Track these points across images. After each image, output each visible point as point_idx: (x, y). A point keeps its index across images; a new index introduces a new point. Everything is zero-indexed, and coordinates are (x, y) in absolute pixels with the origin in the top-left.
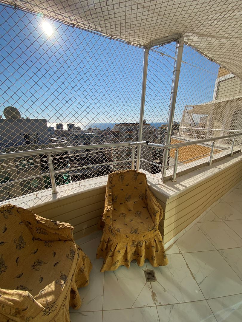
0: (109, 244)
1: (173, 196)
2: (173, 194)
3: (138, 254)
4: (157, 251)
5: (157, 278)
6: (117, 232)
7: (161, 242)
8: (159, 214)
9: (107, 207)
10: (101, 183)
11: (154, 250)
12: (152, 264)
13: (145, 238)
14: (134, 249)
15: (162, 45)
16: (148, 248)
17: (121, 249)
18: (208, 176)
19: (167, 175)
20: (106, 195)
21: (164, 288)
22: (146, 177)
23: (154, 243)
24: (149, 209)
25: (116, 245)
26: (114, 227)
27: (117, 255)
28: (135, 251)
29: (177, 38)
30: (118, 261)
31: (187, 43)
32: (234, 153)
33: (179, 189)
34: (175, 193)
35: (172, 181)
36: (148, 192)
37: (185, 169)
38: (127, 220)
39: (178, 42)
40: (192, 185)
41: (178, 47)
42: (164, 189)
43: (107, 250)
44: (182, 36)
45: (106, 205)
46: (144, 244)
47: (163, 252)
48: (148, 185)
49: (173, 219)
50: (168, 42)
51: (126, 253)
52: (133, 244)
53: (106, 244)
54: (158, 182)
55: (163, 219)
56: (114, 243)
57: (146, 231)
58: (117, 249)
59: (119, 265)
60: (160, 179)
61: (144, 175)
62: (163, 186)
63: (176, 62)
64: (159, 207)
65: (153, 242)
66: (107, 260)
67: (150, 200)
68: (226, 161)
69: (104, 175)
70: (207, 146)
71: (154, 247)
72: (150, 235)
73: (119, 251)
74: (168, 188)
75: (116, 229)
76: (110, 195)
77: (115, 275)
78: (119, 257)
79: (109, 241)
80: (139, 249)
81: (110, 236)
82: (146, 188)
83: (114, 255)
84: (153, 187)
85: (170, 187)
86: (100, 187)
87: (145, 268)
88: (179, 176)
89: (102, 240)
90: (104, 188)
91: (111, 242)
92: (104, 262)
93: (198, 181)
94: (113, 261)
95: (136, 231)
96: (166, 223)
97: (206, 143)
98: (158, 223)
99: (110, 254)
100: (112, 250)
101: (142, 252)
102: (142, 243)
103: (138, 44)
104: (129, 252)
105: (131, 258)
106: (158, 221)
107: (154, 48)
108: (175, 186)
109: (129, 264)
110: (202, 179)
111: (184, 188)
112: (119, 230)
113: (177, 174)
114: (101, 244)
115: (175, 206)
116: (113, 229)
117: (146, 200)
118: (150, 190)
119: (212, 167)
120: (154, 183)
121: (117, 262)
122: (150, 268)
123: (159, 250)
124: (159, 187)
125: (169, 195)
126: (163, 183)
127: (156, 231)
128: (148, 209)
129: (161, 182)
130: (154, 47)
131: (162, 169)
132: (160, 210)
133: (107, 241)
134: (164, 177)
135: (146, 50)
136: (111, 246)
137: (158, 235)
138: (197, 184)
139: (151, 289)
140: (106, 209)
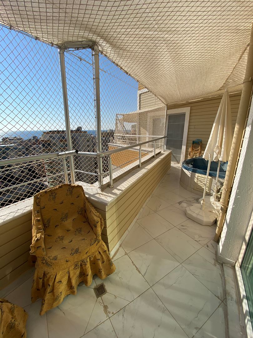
0: (45, 279)
1: (112, 202)
2: (111, 200)
3: (84, 274)
4: (103, 262)
5: (107, 289)
6: (53, 261)
7: (105, 251)
8: (100, 224)
9: (36, 235)
10: (24, 209)
11: (100, 262)
12: (100, 277)
13: (88, 254)
14: (78, 272)
15: (78, 49)
16: (94, 263)
17: (62, 277)
18: (139, 177)
19: (104, 183)
20: (33, 222)
21: (115, 296)
22: (83, 189)
23: (98, 256)
24: (90, 222)
25: (54, 276)
26: (49, 257)
27: (58, 287)
28: (80, 273)
29: (92, 45)
30: (61, 293)
31: (102, 53)
32: (156, 155)
33: (116, 194)
34: (112, 198)
35: (110, 187)
36: (88, 204)
37: (120, 174)
38: (66, 242)
39: (93, 49)
40: (127, 188)
41: (94, 55)
42: (103, 197)
43: (44, 287)
44: (96, 44)
45: (34, 234)
46: (88, 260)
47: (109, 260)
48: (86, 197)
49: (115, 224)
50: (84, 48)
51: (69, 280)
52: (76, 266)
53: (41, 281)
54: (96, 192)
55: (105, 227)
56: (52, 275)
57: (88, 247)
58: (57, 280)
59: (63, 296)
60: (98, 188)
61: (80, 187)
62: (102, 194)
63: (94, 70)
64: (99, 217)
65: (98, 254)
66: (46, 299)
67: (90, 212)
68: (151, 162)
69: (28, 198)
70: (136, 151)
71: (99, 259)
72: (93, 249)
73: (61, 281)
74: (106, 196)
75: (51, 258)
76: (38, 221)
77: (61, 310)
78: (62, 288)
79: (45, 275)
80: (84, 268)
81: (46, 269)
82: (84, 201)
83: (54, 289)
84: (92, 198)
85: (108, 194)
86: (22, 213)
87: (94, 285)
88: (116, 182)
89: (35, 278)
90: (29, 214)
91: (48, 276)
92: (42, 302)
93: (131, 183)
94: (54, 295)
95: (77, 251)
96: (109, 230)
97: (135, 148)
98: (100, 233)
99: (49, 290)
100: (51, 284)
101: (88, 270)
102: (86, 261)
103: (49, 42)
104: (73, 277)
105: (76, 282)
106: (99, 231)
107: (70, 51)
108: (113, 191)
109: (75, 290)
110: (135, 180)
111: (121, 191)
112: (55, 258)
113: (114, 180)
114: (35, 284)
115: (115, 211)
116: (49, 260)
117: (86, 214)
118: (89, 202)
119: (142, 169)
120: (92, 194)
121: (59, 295)
122: (99, 282)
123: (105, 261)
124: (98, 196)
125: (107, 203)
126: (102, 191)
127: (99, 242)
128: (88, 222)
129: (99, 191)
130: (70, 49)
131: (99, 177)
132: (100, 219)
133: (42, 277)
134: (102, 185)
135: (60, 51)
136: (48, 280)
137: (102, 246)
138: (131, 185)
139: (102, 303)
140: (34, 239)
